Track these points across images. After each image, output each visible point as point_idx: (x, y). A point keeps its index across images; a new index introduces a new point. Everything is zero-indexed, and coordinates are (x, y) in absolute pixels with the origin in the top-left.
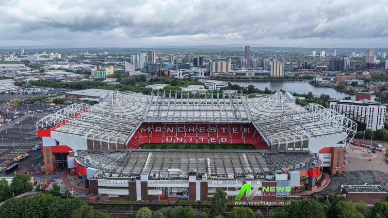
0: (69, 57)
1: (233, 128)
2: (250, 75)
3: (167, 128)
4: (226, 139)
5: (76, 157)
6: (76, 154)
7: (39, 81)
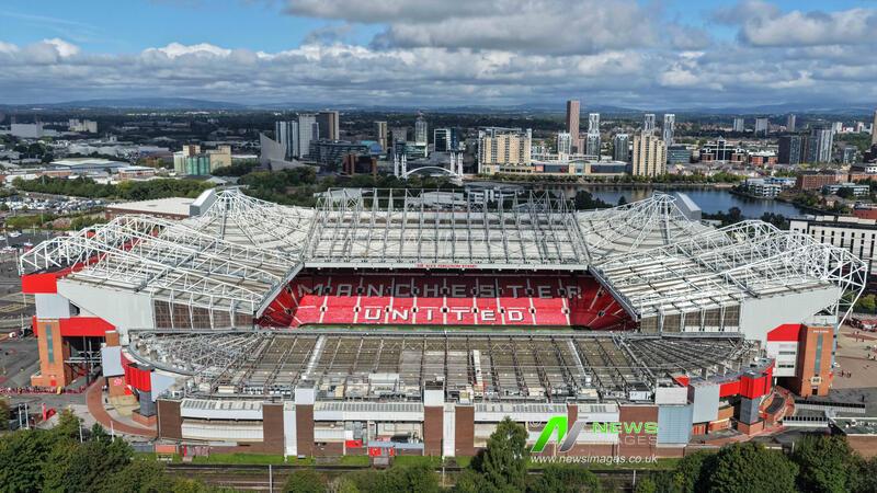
0: (118, 129)
1: (540, 288)
2: (579, 171)
3: (366, 286)
4: (520, 314)
5: (124, 346)
6: (125, 340)
7: (39, 180)
